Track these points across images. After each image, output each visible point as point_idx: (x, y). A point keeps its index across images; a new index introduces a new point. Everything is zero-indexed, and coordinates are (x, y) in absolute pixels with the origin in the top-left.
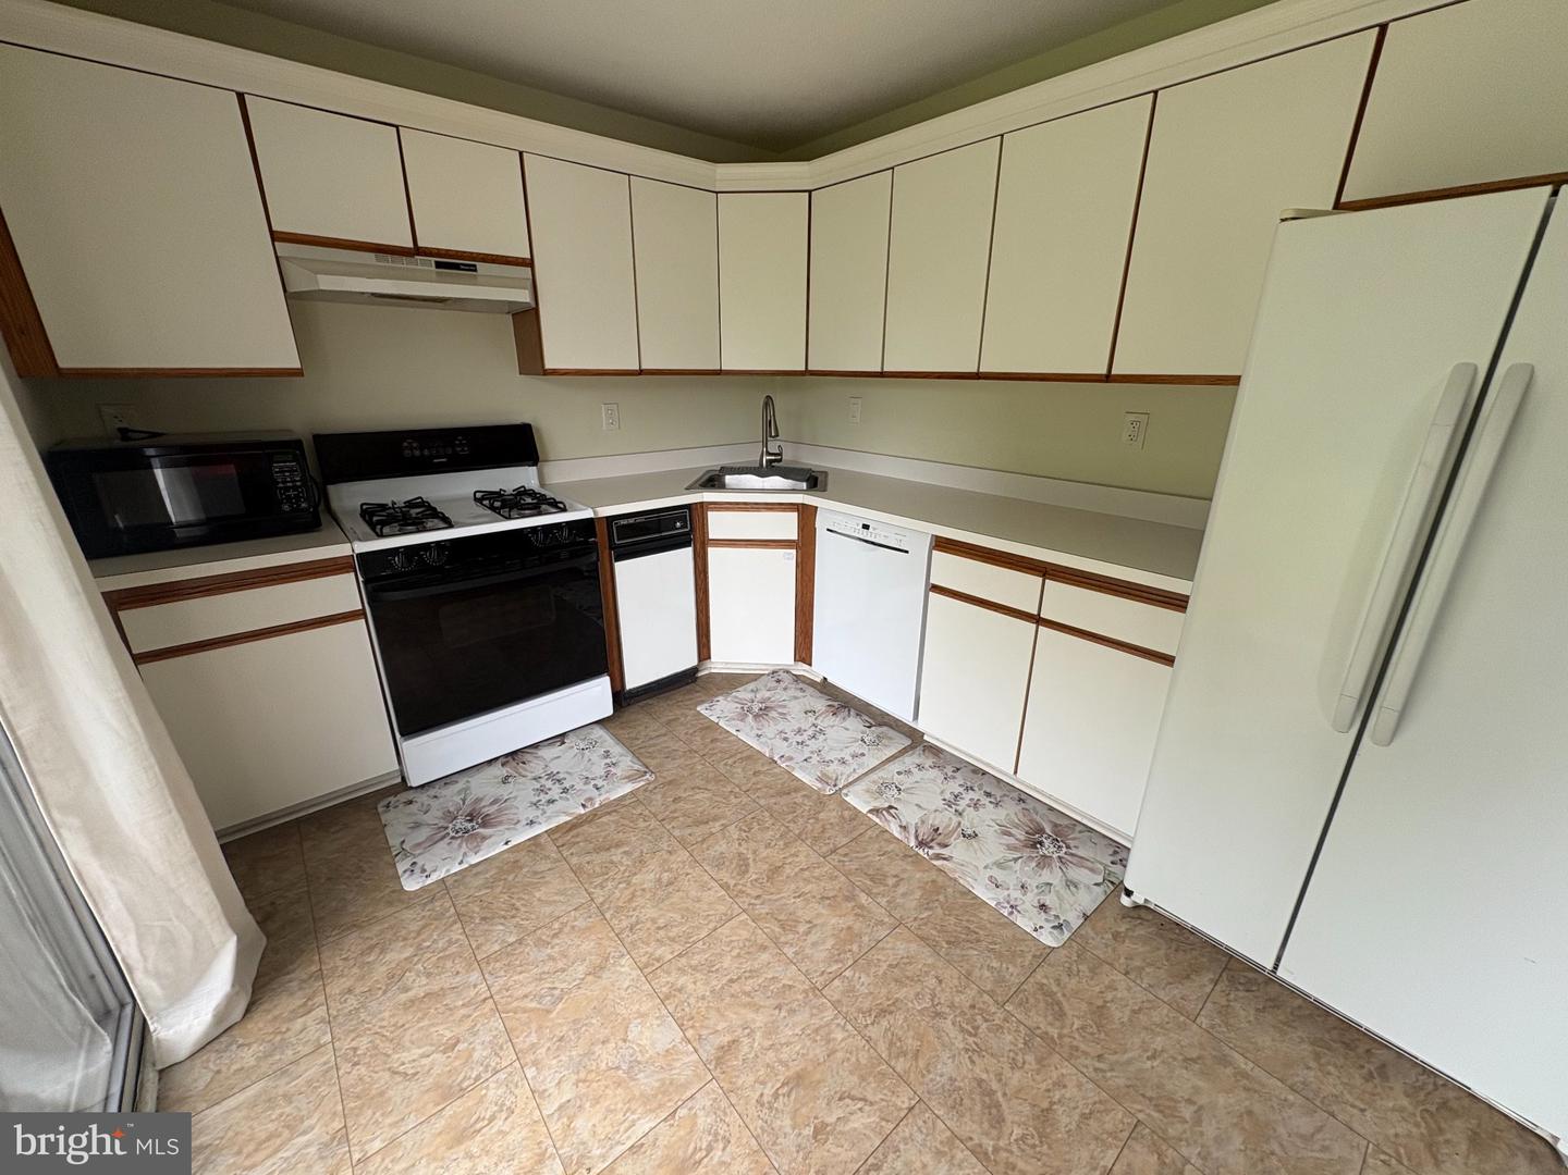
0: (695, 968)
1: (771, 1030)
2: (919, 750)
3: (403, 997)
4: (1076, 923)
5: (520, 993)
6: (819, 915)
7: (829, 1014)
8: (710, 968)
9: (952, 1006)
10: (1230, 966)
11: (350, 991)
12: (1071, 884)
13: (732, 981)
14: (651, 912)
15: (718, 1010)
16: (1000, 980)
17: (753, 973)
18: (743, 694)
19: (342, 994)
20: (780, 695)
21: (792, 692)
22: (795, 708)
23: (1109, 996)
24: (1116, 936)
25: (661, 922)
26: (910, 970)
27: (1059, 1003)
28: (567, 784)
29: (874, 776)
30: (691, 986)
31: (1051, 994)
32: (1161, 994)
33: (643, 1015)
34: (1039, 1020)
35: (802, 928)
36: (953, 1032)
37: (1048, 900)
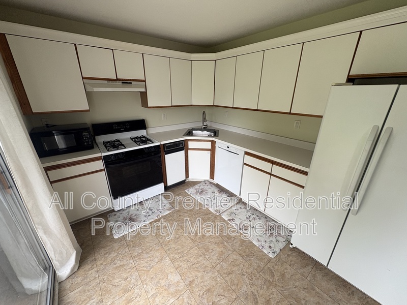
0: (184, 261)
1: (202, 277)
2: (241, 203)
3: (115, 266)
4: (278, 251)
5: (142, 266)
6: (214, 248)
7: (216, 274)
8: (187, 261)
9: (247, 273)
10: (316, 264)
11: (102, 264)
12: (277, 241)
13: (193, 264)
14: (173, 246)
15: (190, 272)
16: (259, 266)
17: (198, 262)
18: (197, 187)
19: (100, 265)
20: (206, 187)
21: (209, 187)
22: (210, 191)
23: (286, 271)
24: (288, 255)
25: (176, 248)
26: (237, 263)
27: (273, 273)
28: (153, 211)
29: (229, 210)
30: (183, 265)
31: (271, 270)
32: (298, 271)
33: (172, 273)
34: (268, 277)
35: (210, 251)
36: (247, 279)
37: (271, 245)
